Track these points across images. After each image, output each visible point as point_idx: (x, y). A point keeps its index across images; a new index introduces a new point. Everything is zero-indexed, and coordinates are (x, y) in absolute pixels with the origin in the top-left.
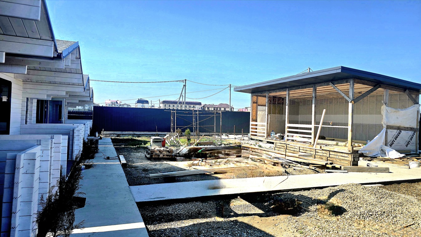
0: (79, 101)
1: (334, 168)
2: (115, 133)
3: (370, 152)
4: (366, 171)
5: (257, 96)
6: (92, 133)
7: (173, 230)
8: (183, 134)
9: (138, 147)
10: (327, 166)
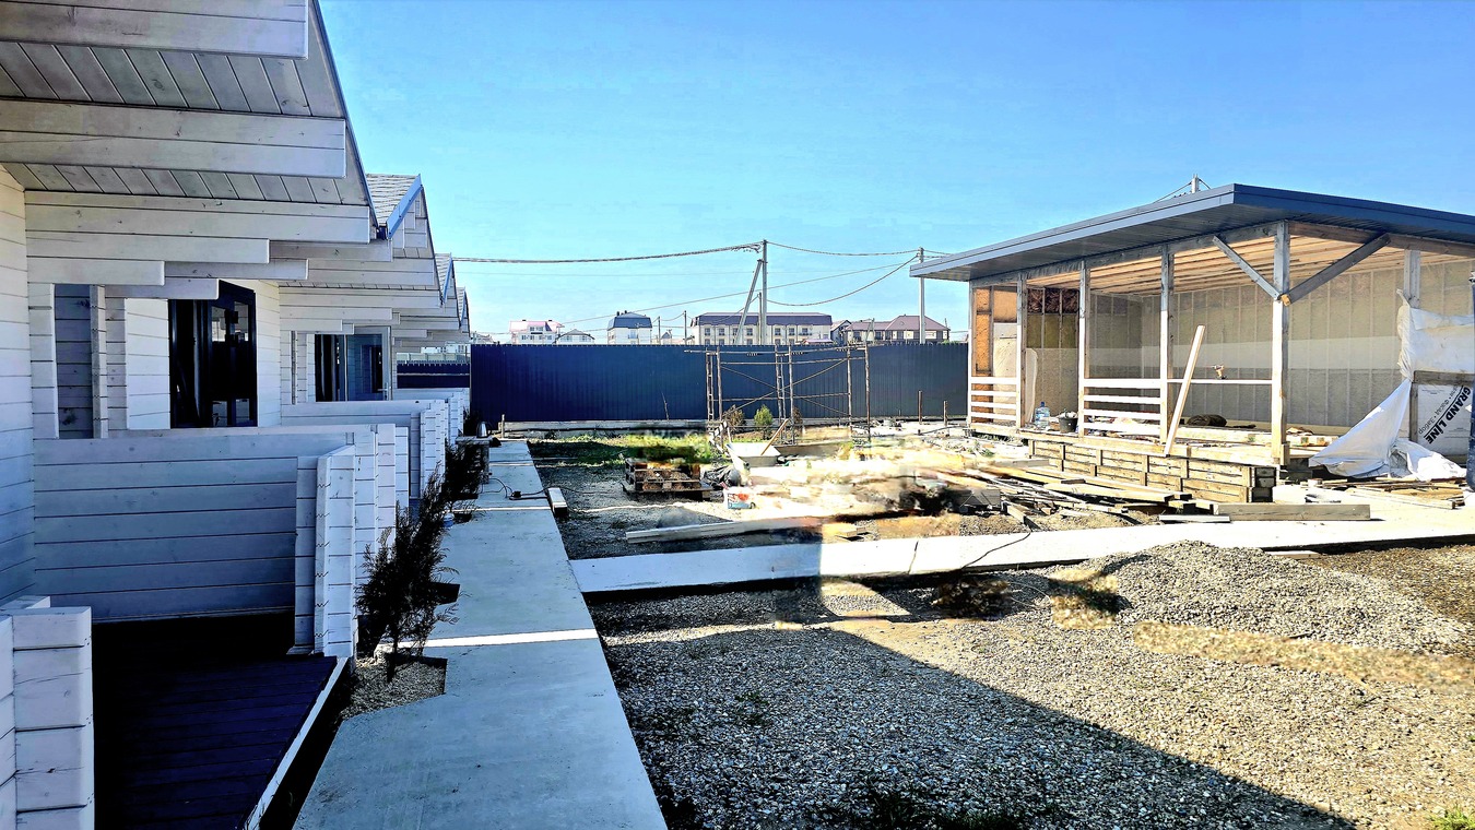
0: (429, 332)
1: (1191, 510)
2: (540, 427)
3: (1351, 460)
4: (1293, 517)
5: (990, 289)
6: (470, 427)
7: (665, 645)
8: (750, 423)
9: (605, 465)
10: (1171, 504)
